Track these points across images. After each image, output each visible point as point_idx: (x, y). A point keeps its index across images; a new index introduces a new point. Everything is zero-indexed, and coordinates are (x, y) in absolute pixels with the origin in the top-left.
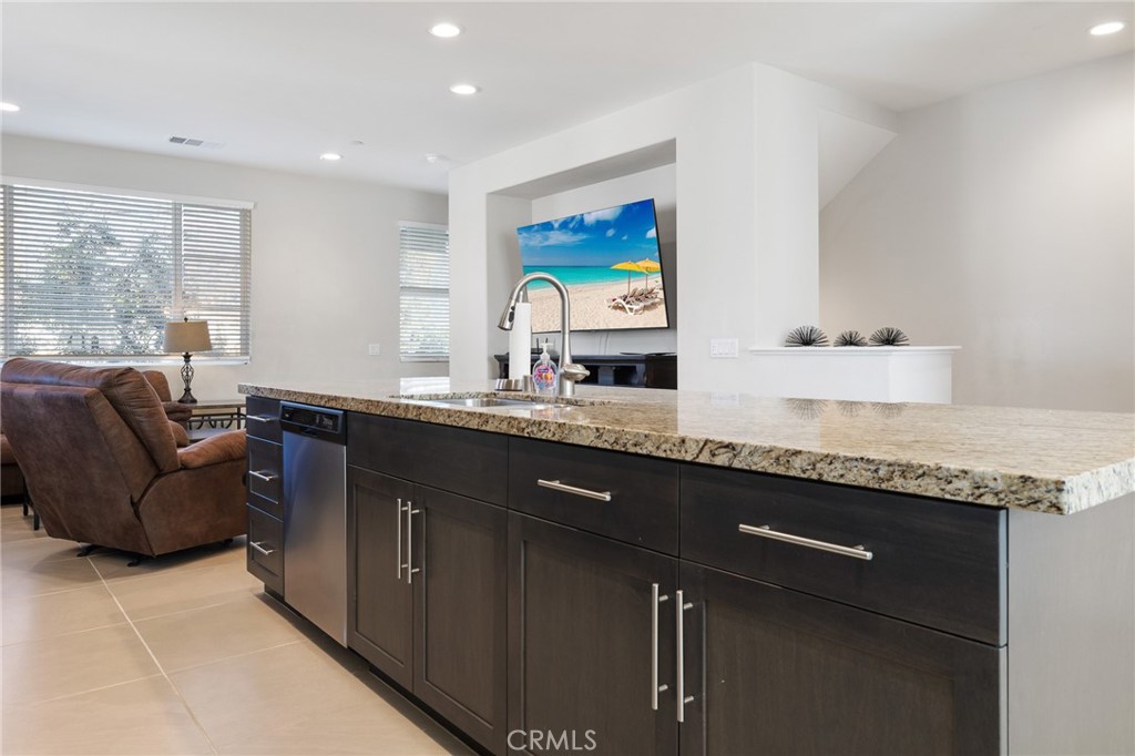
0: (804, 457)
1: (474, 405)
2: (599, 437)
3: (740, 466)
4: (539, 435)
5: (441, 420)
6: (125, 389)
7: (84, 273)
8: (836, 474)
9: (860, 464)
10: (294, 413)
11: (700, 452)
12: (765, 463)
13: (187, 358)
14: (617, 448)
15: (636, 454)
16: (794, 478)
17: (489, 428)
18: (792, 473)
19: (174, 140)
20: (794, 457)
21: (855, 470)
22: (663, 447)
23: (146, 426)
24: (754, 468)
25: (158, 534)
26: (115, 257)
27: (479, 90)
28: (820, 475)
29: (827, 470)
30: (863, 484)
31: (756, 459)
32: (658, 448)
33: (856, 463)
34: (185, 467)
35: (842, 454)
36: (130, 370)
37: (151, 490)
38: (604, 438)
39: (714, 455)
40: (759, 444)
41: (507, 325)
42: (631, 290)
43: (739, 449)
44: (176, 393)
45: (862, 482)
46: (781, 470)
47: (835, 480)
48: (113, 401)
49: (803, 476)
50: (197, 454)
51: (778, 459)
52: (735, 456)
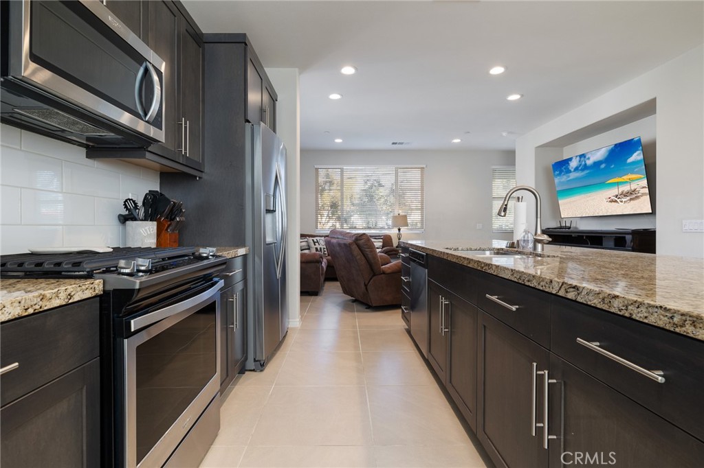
0: (620, 300)
1: (491, 254)
2: (512, 275)
3: (581, 301)
4: (489, 271)
5: (454, 260)
6: (363, 241)
7: (371, 198)
8: (642, 316)
9: (660, 311)
10: (413, 254)
11: (560, 289)
12: (595, 301)
13: (399, 230)
14: (520, 282)
15: (529, 286)
16: (613, 313)
17: (470, 266)
18: (612, 310)
19: (393, 143)
20: (614, 300)
21: (656, 314)
22: (541, 283)
23: (370, 256)
24: (589, 303)
25: (374, 298)
26: (382, 192)
27: (522, 96)
28: (631, 314)
29: (635, 311)
30: (661, 326)
31: (590, 298)
32: (539, 284)
33: (656, 310)
34: (384, 273)
35: (646, 302)
36: (364, 234)
37: (372, 281)
38: (515, 275)
39: (567, 292)
40: (593, 288)
41: (503, 214)
42: (620, 192)
43: (581, 290)
44: (395, 244)
45: (661, 324)
46: (605, 307)
47: (641, 320)
48: (358, 246)
49: (619, 313)
50: (389, 268)
51: (603, 299)
52: (578, 294)
